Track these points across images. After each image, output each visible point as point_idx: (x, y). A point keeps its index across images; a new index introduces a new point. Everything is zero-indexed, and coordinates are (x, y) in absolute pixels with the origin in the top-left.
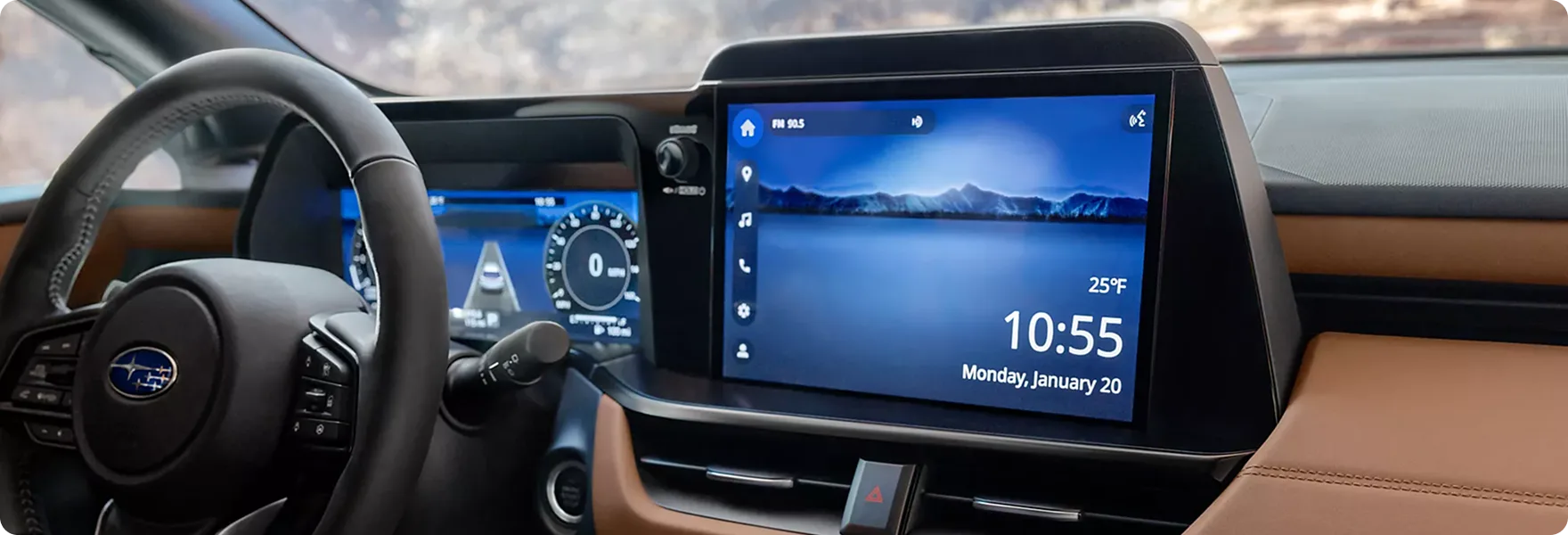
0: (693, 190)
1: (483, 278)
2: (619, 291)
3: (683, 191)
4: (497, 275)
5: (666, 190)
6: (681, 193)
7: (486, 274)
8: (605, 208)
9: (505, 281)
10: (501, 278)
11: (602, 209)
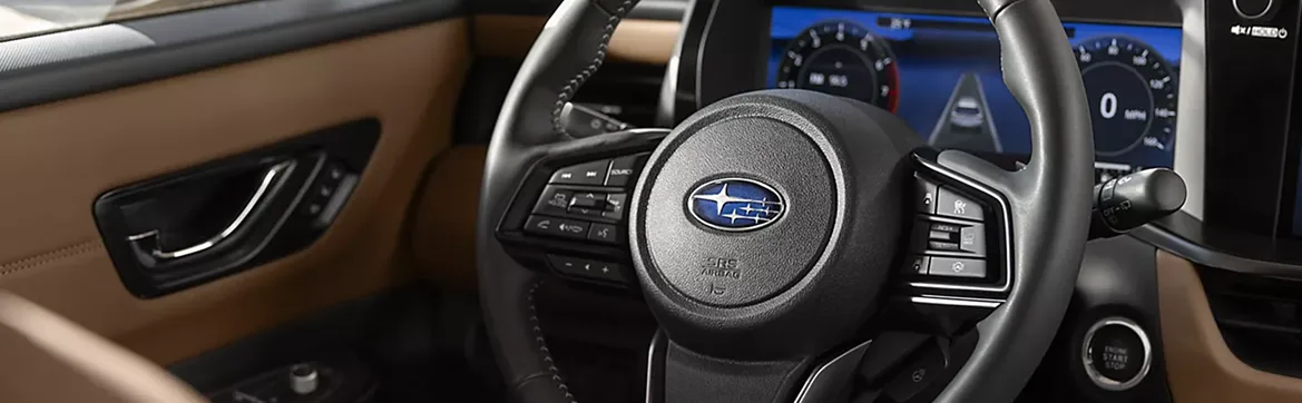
0: (1271, 32)
1: (954, 113)
2: (1139, 134)
3: (1257, 31)
4: (975, 111)
5: (1236, 30)
6: (1254, 34)
7: (960, 110)
8: (1128, 43)
9: (985, 118)
10: (980, 115)
11: (1122, 43)
